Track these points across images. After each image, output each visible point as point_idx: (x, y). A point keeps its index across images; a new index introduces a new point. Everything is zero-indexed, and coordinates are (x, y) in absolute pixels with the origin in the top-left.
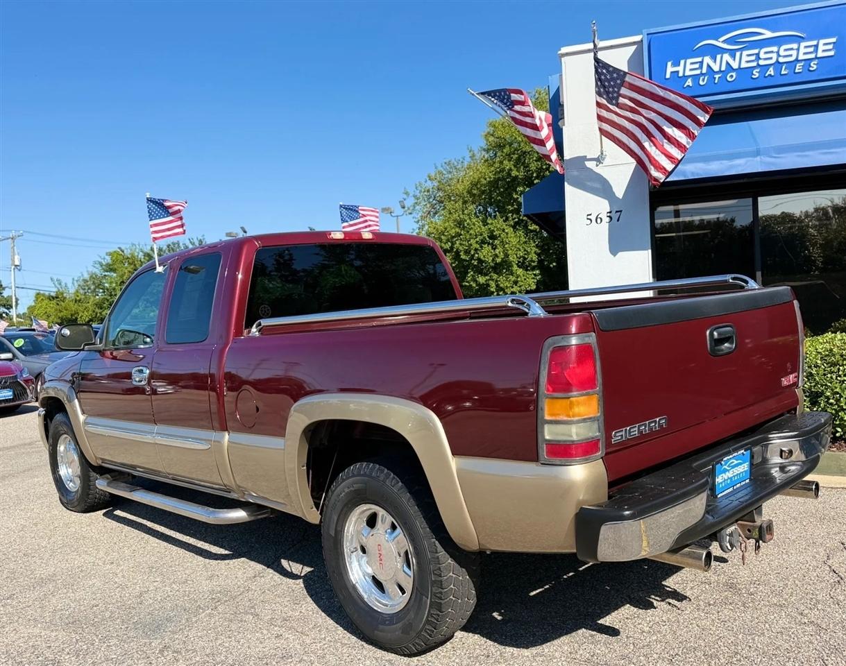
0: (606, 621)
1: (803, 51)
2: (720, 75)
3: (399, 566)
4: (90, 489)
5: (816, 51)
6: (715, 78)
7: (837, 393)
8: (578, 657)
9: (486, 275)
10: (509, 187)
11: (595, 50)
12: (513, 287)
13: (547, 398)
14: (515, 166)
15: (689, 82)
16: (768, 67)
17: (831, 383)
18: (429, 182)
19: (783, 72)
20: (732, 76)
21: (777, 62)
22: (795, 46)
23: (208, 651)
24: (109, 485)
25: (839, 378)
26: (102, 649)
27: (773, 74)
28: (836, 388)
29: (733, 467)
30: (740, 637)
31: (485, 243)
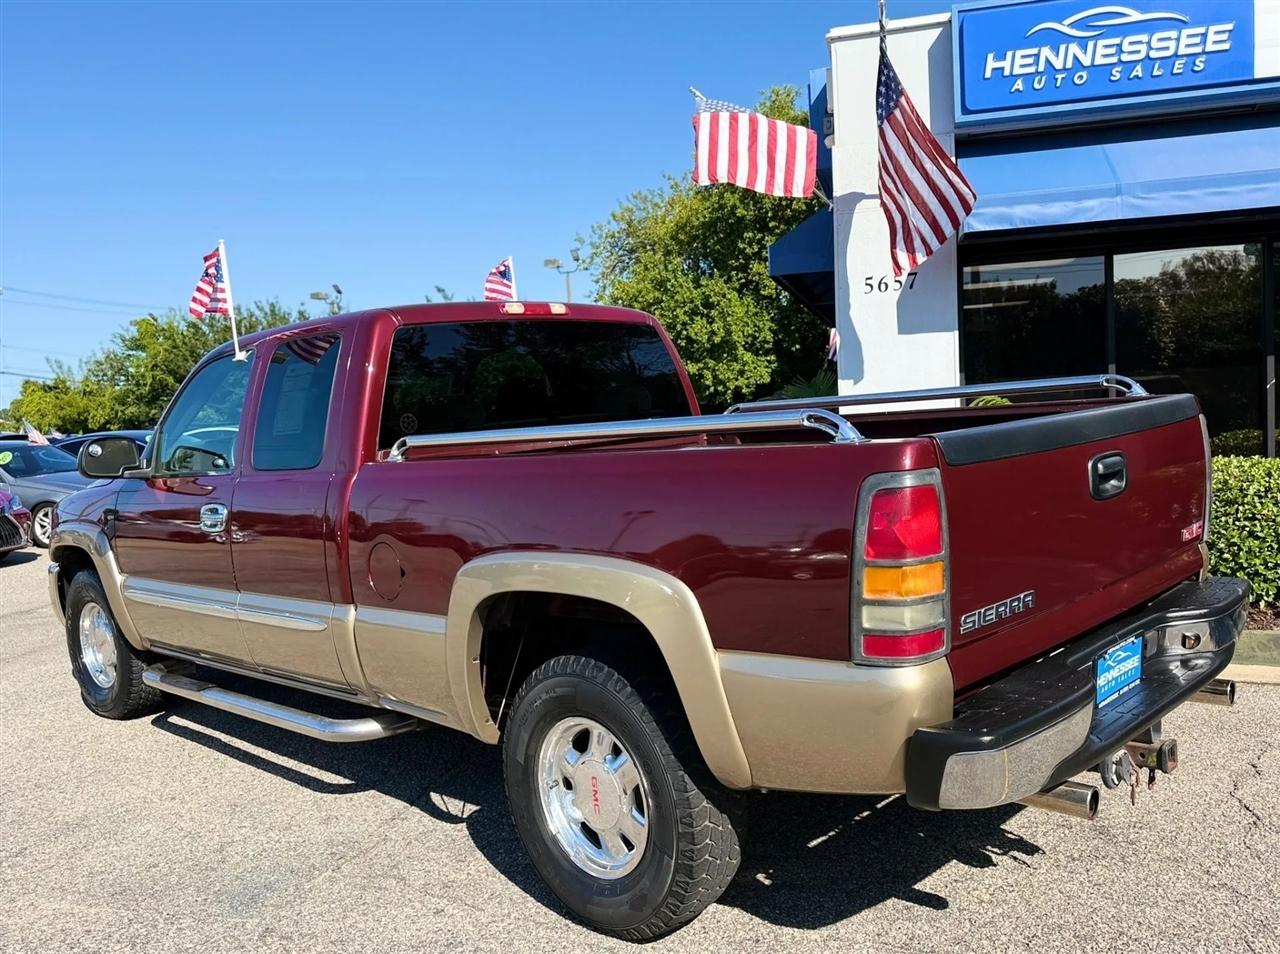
0: (926, 885)
1: (1185, 41)
2: (1064, 76)
3: (625, 809)
4: (131, 685)
5: (1204, 42)
6: (1056, 80)
7: (1235, 544)
8: (890, 940)
9: (698, 361)
10: (732, 232)
11: (883, 33)
12: (737, 380)
13: (867, 566)
14: (741, 202)
15: (1019, 85)
16: (1133, 64)
17: (1226, 530)
18: (613, 223)
19: (1155, 73)
20: (1081, 77)
21: (1148, 57)
22: (1173, 34)
23: (334, 937)
24: (163, 680)
25: (1237, 523)
26: (171, 934)
27: (1140, 75)
28: (1233, 537)
29: (1120, 662)
30: (1124, 907)
31: (696, 314)
